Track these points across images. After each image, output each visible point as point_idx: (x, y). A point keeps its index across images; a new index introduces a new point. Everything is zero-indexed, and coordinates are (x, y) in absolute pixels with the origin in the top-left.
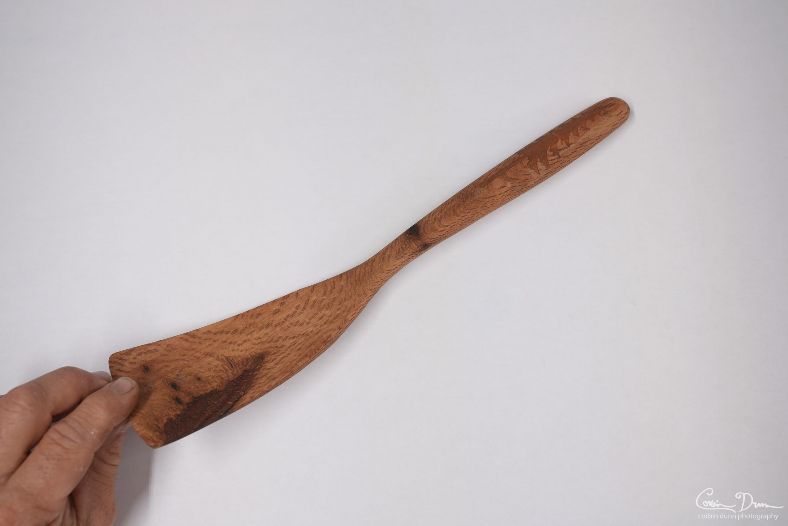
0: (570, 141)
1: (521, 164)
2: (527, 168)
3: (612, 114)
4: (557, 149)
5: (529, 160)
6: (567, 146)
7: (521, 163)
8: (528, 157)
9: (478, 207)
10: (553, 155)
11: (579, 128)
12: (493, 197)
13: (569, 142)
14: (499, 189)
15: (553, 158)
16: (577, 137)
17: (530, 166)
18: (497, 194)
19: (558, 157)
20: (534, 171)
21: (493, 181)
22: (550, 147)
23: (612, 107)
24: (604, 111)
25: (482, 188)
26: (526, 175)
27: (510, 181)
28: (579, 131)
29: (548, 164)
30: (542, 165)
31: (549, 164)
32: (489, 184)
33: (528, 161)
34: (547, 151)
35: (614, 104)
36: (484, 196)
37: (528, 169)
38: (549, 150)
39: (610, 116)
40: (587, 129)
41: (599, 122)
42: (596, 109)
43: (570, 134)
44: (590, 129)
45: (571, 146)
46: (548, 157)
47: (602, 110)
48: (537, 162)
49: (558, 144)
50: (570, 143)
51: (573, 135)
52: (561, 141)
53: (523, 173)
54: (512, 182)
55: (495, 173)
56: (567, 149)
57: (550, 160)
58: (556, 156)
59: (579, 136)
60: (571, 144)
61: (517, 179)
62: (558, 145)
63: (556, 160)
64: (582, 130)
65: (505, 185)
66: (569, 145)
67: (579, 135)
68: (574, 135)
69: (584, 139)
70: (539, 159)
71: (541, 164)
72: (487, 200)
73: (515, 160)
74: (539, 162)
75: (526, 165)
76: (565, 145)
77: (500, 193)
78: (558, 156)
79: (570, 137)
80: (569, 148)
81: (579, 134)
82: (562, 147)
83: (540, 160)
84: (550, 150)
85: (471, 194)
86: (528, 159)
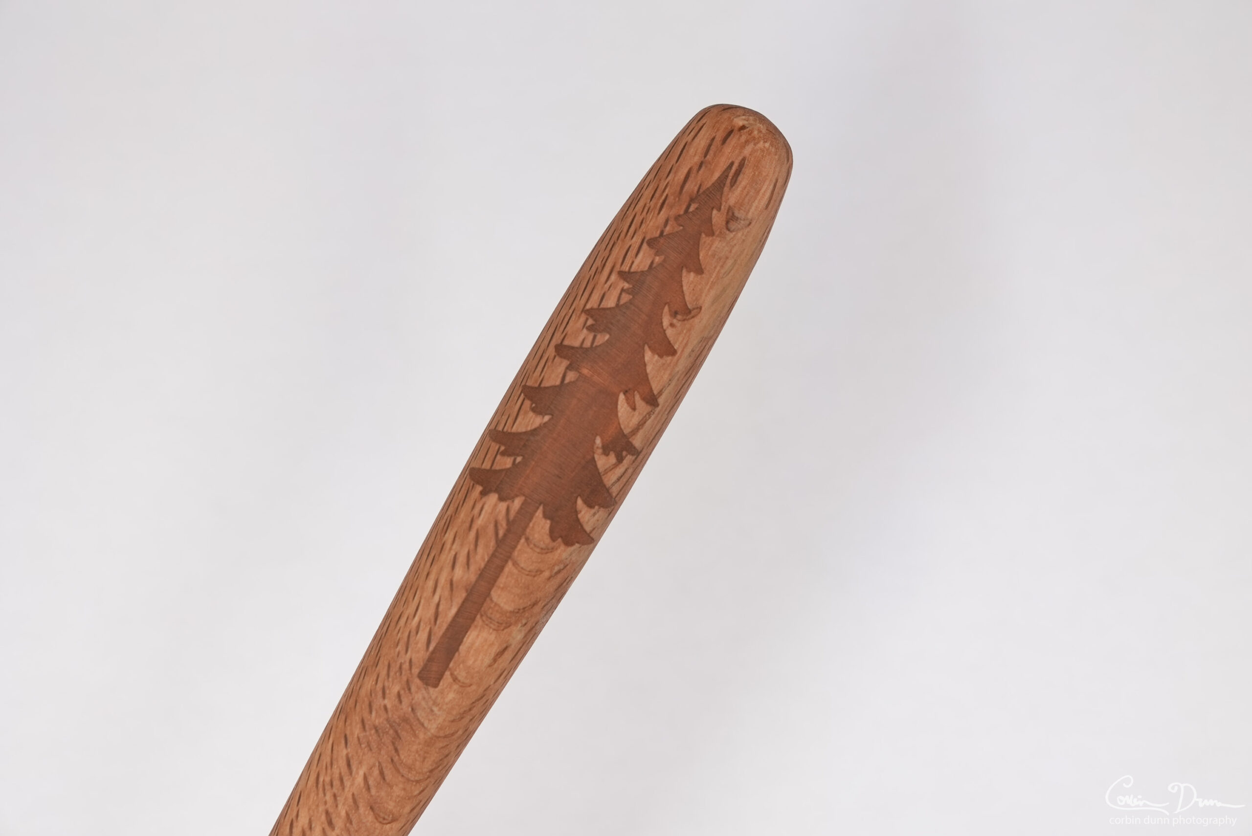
0: (654, 387)
1: (532, 546)
2: (553, 550)
3: (750, 216)
4: (624, 435)
5: (549, 518)
6: (649, 408)
7: (527, 539)
8: (541, 508)
9: (447, 756)
10: (620, 460)
11: (666, 322)
12: (484, 696)
13: (651, 389)
14: (490, 666)
15: (619, 471)
16: (670, 358)
17: (561, 537)
18: (492, 683)
19: (634, 458)
20: (577, 545)
21: (463, 648)
22: (598, 441)
23: (744, 181)
24: (719, 209)
25: (436, 686)
26: (559, 571)
27: (516, 622)
28: (670, 332)
29: (612, 497)
30: (594, 514)
31: (614, 495)
32: (451, 665)
33: (548, 522)
34: (593, 458)
35: (742, 165)
36: (454, 712)
37: (559, 551)
38: (600, 451)
39: (747, 222)
40: (693, 313)
41: (722, 267)
42: (691, 209)
43: (647, 358)
44: (701, 308)
45: (661, 400)
46: (603, 477)
47: (712, 209)
48: (576, 512)
49: (620, 414)
50: (655, 392)
51: (656, 357)
52: (627, 399)
53: (547, 574)
54: (524, 621)
55: (454, 610)
56: (653, 417)
57: (613, 485)
58: (629, 459)
59: (673, 352)
60: (660, 393)
61: (535, 604)
62: (621, 421)
63: (630, 471)
64: (678, 324)
65: (505, 645)
66: (657, 401)
67: (676, 347)
68: (661, 356)
69: (693, 351)
70: (580, 502)
71: (593, 511)
72: (468, 718)
73: (501, 533)
74: (583, 513)
75: (547, 540)
76: (642, 406)
77: (498, 672)
78: (633, 455)
79: (648, 371)
80: (658, 410)
81: (673, 347)
82: (635, 420)
83: (585, 502)
84: (606, 451)
85: (405, 720)
86: (545, 516)
